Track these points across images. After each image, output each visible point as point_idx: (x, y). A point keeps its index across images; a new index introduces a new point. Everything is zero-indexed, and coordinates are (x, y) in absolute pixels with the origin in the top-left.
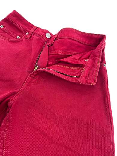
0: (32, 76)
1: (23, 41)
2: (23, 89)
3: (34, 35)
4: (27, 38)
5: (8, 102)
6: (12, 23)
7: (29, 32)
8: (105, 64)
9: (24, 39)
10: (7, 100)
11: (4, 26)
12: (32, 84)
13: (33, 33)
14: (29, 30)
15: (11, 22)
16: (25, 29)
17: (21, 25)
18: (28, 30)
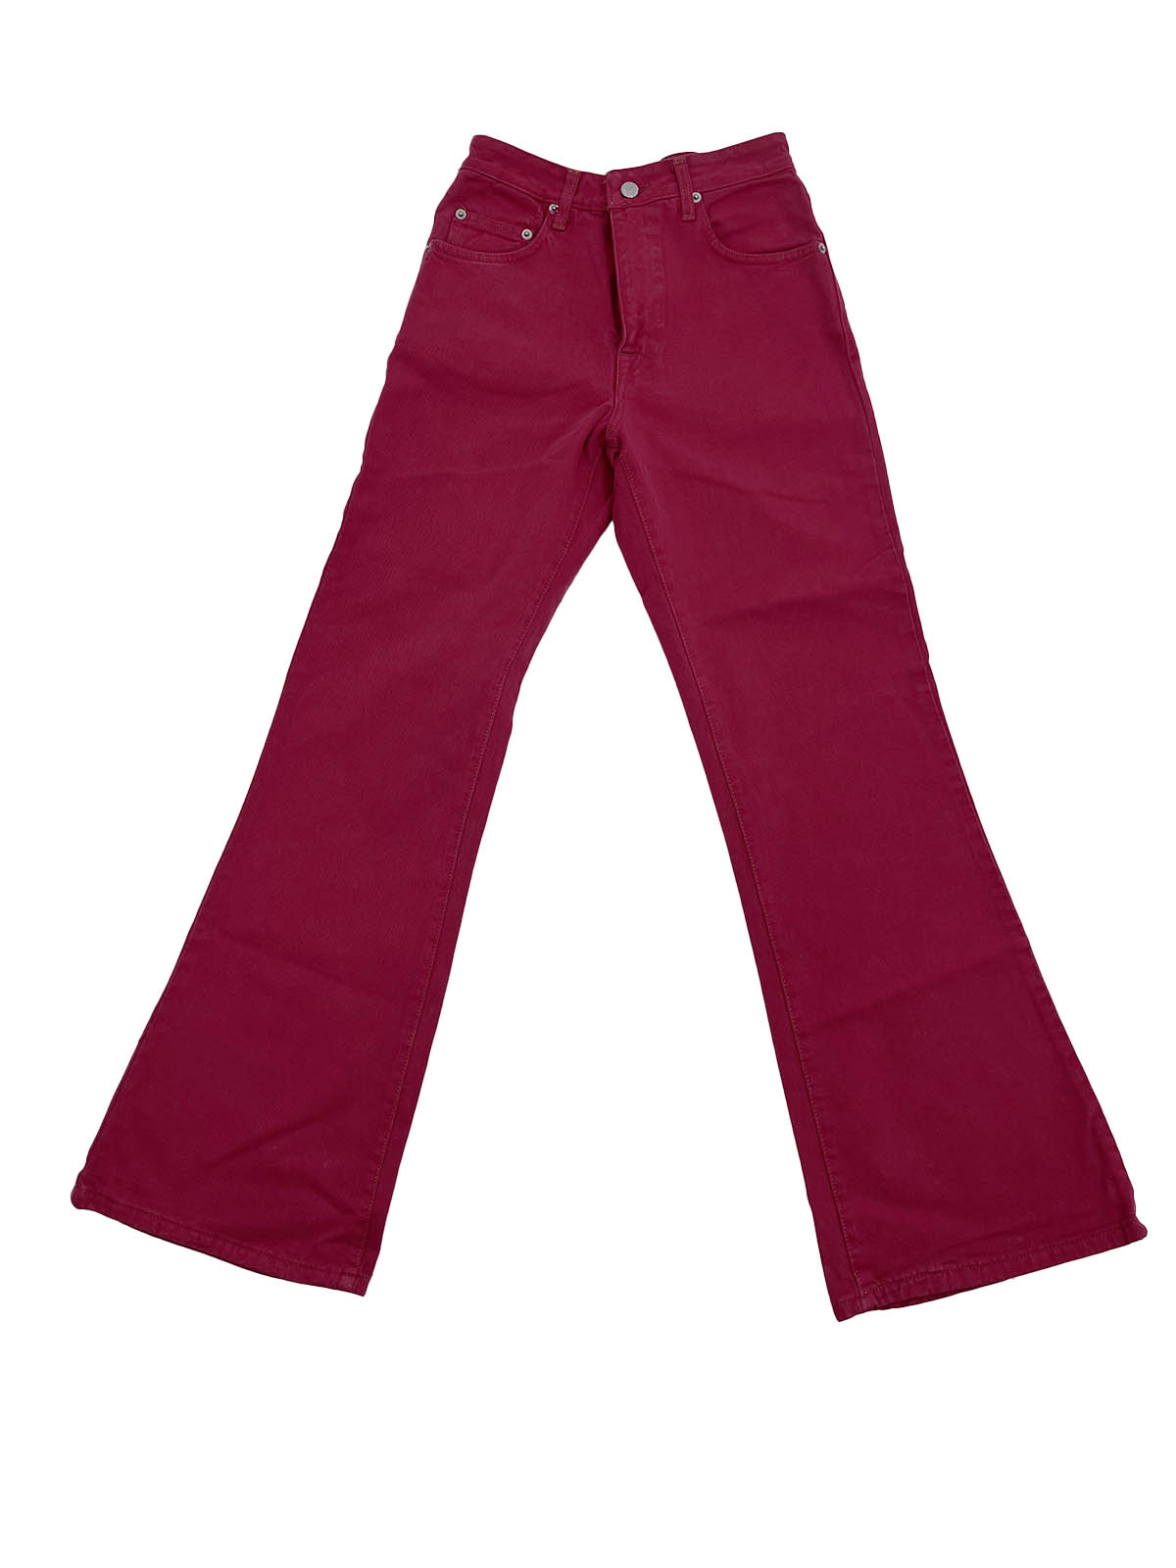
0: (627, 349)
1: (549, 240)
2: (621, 393)
3: (581, 210)
4: (560, 228)
5: (603, 432)
6: (491, 183)
7: (557, 201)
8: (821, 244)
9: (550, 234)
10: (601, 426)
11: (467, 211)
12: (638, 371)
13: (573, 202)
14: (556, 195)
15: (487, 181)
16: (539, 192)
17: (523, 181)
18: (549, 192)
